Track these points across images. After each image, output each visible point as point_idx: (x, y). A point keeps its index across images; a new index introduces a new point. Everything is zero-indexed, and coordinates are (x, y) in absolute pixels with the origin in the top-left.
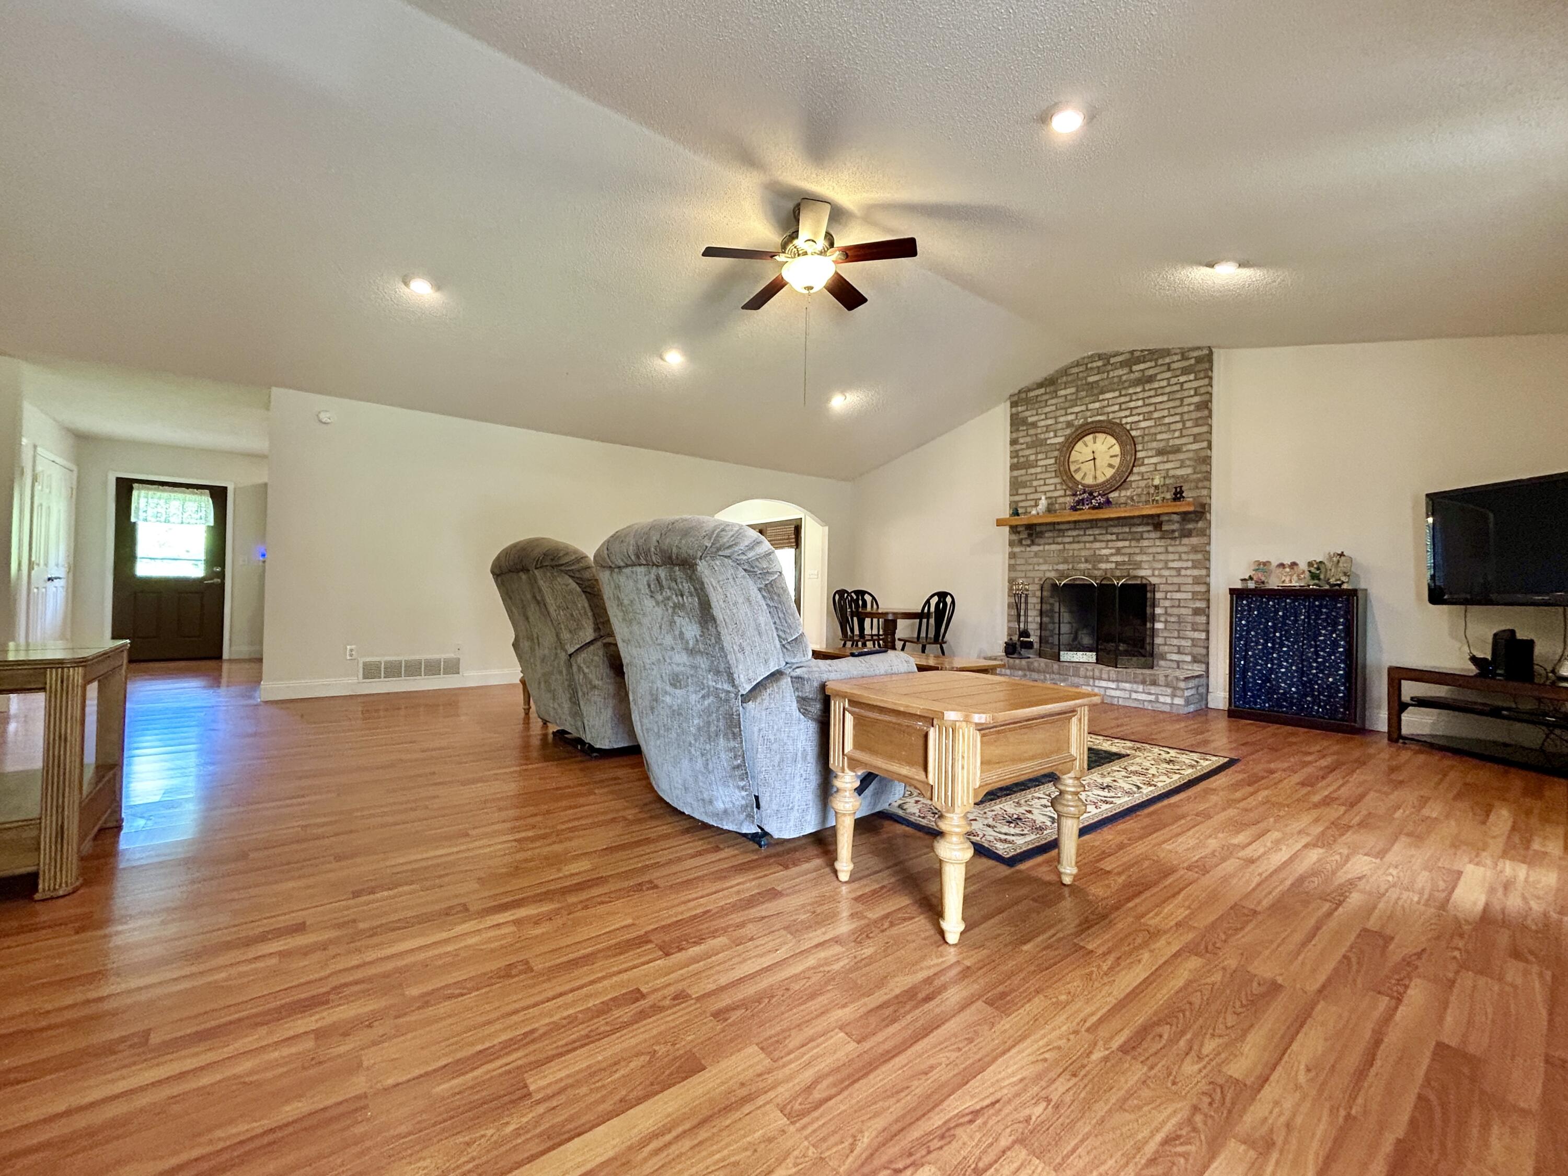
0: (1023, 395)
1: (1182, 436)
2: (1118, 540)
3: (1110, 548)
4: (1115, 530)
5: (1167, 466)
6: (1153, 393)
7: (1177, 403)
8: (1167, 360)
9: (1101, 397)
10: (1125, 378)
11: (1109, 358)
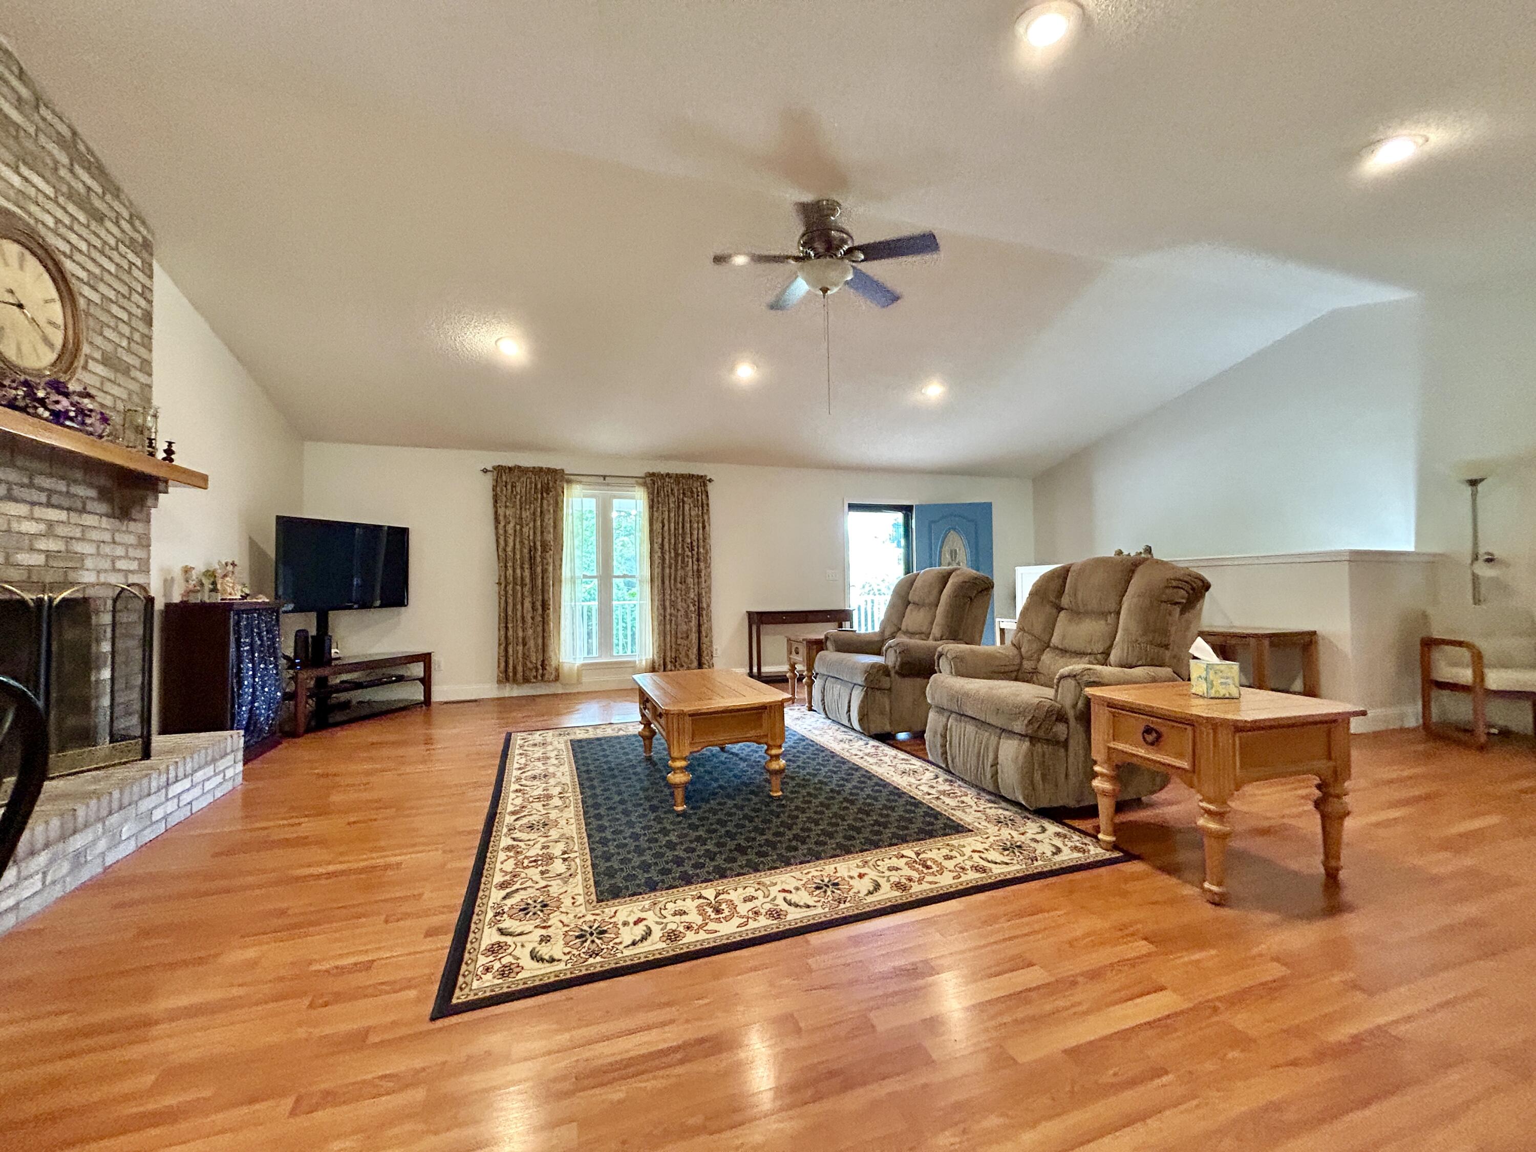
1: (129, 350)
2: (49, 505)
3: (38, 520)
4: (47, 483)
5: (115, 390)
6: (98, 243)
7: (124, 290)
8: (116, 205)
9: (24, 170)
10: (63, 172)
11: (38, 101)
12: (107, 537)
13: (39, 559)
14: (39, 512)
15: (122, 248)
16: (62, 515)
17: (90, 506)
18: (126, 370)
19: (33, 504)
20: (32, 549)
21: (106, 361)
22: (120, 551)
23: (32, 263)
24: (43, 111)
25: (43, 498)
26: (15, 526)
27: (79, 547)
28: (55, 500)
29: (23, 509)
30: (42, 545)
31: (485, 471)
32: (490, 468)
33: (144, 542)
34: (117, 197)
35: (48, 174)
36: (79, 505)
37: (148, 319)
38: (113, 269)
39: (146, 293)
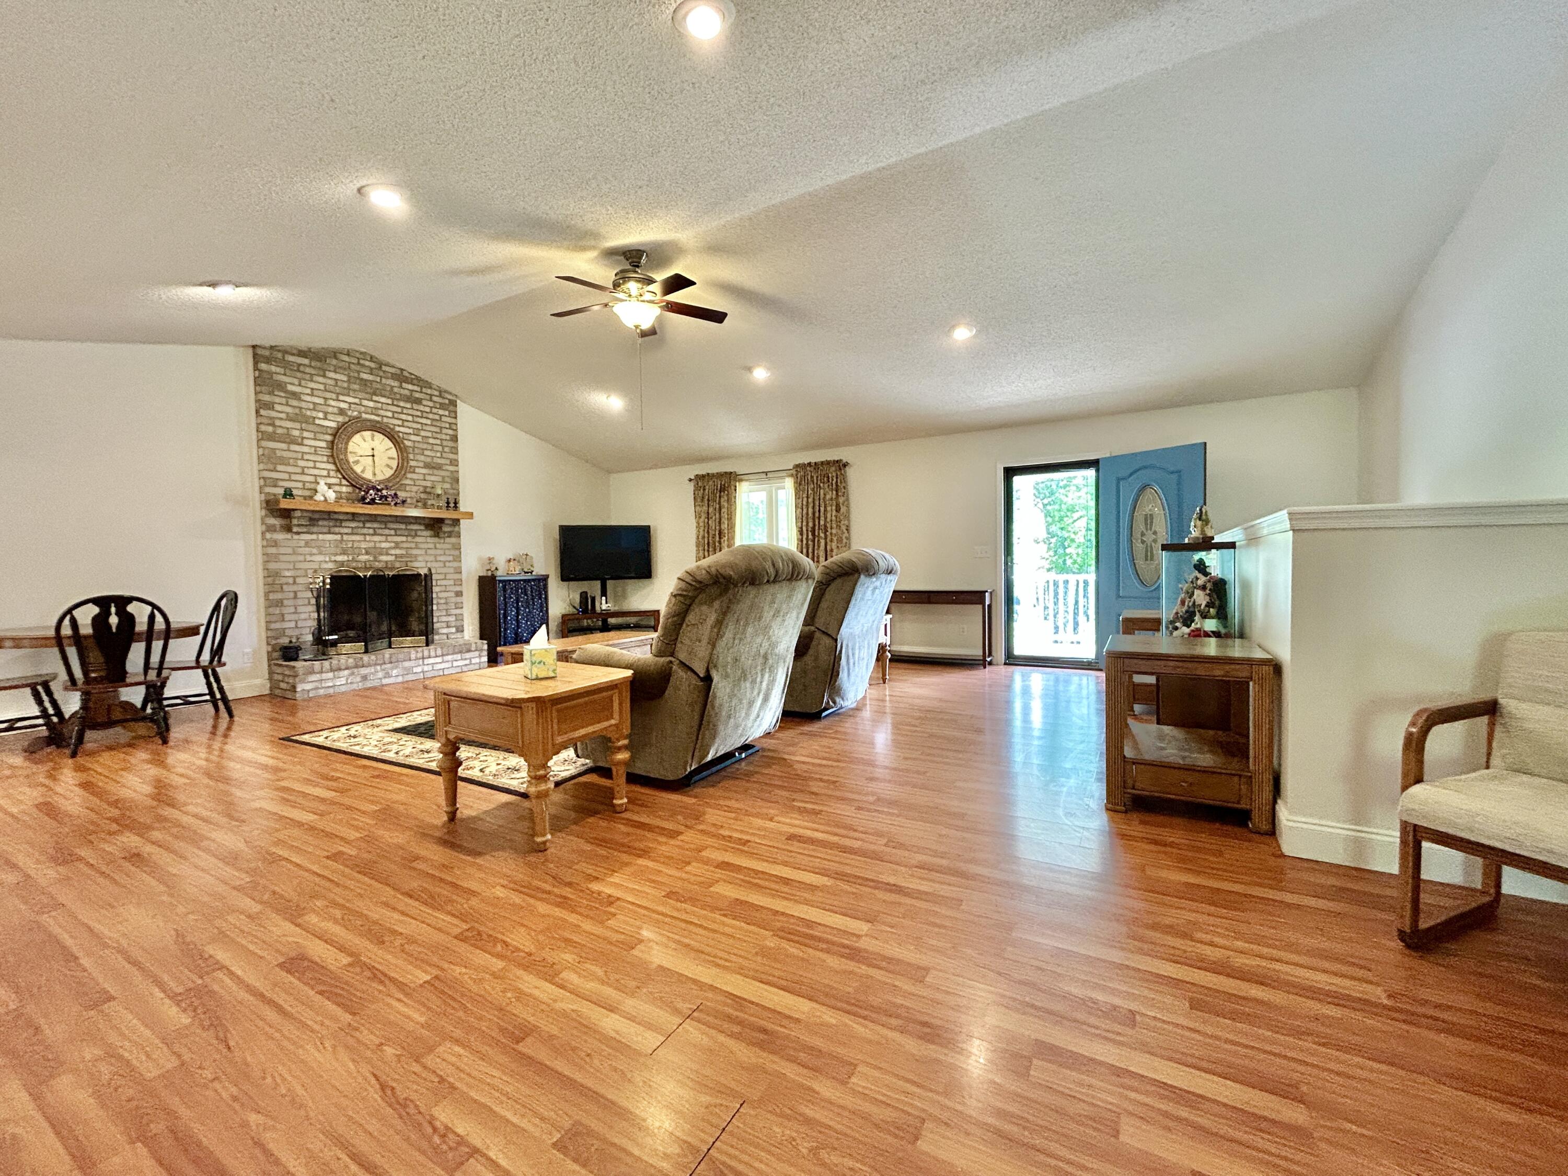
0: (280, 355)
1: (442, 457)
2: (396, 535)
3: (389, 542)
5: (433, 478)
6: (419, 414)
7: (438, 430)
8: (429, 391)
9: (375, 398)
10: (396, 390)
11: (380, 364)
12: (431, 546)
13: (393, 558)
14: (390, 538)
15: (434, 410)
16: (404, 539)
17: (419, 533)
18: (439, 467)
19: (387, 535)
20: (387, 554)
21: (427, 466)
22: (439, 552)
23: (379, 437)
24: (384, 368)
25: (393, 532)
26: (378, 545)
27: (415, 552)
28: (398, 533)
29: (383, 538)
30: (393, 552)
31: (690, 480)
32: (693, 477)
33: (458, 547)
34: (431, 388)
35: (388, 394)
36: (413, 533)
37: (455, 439)
38: (429, 422)
39: (453, 426)
